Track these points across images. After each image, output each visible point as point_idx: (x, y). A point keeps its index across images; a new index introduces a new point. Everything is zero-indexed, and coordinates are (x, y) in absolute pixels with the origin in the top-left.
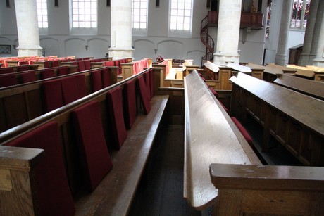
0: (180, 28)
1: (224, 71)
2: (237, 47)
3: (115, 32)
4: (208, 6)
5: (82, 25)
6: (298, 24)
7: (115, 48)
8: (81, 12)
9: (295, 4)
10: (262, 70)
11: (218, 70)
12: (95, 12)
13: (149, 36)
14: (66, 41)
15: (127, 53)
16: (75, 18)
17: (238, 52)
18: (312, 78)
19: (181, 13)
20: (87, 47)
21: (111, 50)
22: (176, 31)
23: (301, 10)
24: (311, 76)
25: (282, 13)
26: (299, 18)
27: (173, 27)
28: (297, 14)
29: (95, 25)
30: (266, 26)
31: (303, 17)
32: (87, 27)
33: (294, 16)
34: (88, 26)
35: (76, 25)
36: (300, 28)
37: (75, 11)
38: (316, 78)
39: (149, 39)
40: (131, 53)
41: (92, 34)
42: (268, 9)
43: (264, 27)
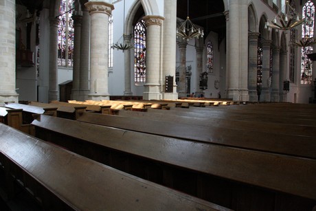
2: (15, 85)
6: (64, 63)
9: (59, 45)
10: (55, 109)
11: (7, 113)
17: (16, 91)
18: (100, 112)
23: (64, 51)
24: (98, 110)
26: (64, 58)
28: (62, 55)
30: (37, 64)
31: (67, 57)
33: (60, 56)
36: (66, 66)
38: (103, 111)
42: (37, 48)
43: (34, 64)
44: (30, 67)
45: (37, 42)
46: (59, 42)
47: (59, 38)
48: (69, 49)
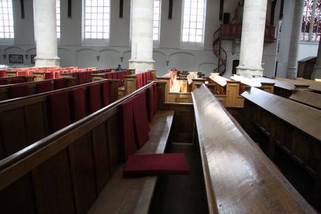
0: (192, 40)
1: (232, 84)
2: (261, 60)
3: (136, 43)
4: (220, 18)
5: (94, 36)
6: (307, 37)
7: (136, 60)
8: (94, 23)
9: (303, 18)
10: (273, 84)
12: (107, 23)
13: (161, 48)
14: (77, 51)
15: (148, 65)
16: (88, 29)
17: (262, 65)
19: (193, 25)
20: (98, 57)
21: (132, 62)
22: (188, 43)
23: (309, 24)
25: (293, 26)
26: (308, 31)
27: (185, 39)
28: (306, 28)
29: (107, 36)
30: (278, 39)
31: (311, 30)
32: (98, 38)
33: (303, 30)
34: (100, 36)
35: (88, 36)
36: (309, 41)
37: (88, 23)
39: (161, 51)
40: (152, 65)
41: (103, 45)
42: (280, 22)
43: (276, 40)
44: (271, 42)
45: (281, 16)
46: (304, 14)
47: (305, 9)
48: (316, 20)
